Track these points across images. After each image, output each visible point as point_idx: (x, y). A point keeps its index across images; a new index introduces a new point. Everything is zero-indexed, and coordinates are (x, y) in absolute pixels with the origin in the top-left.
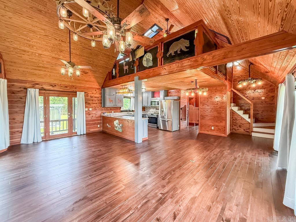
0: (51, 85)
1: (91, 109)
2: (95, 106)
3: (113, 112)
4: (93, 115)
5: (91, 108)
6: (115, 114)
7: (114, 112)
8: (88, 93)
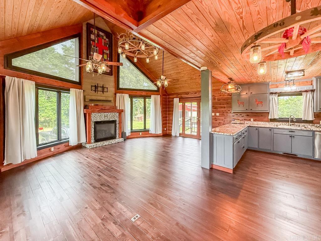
0: (186, 94)
1: (218, 114)
2: (223, 111)
3: (252, 120)
4: (221, 121)
5: (218, 112)
6: (255, 123)
7: (254, 120)
8: (215, 96)
